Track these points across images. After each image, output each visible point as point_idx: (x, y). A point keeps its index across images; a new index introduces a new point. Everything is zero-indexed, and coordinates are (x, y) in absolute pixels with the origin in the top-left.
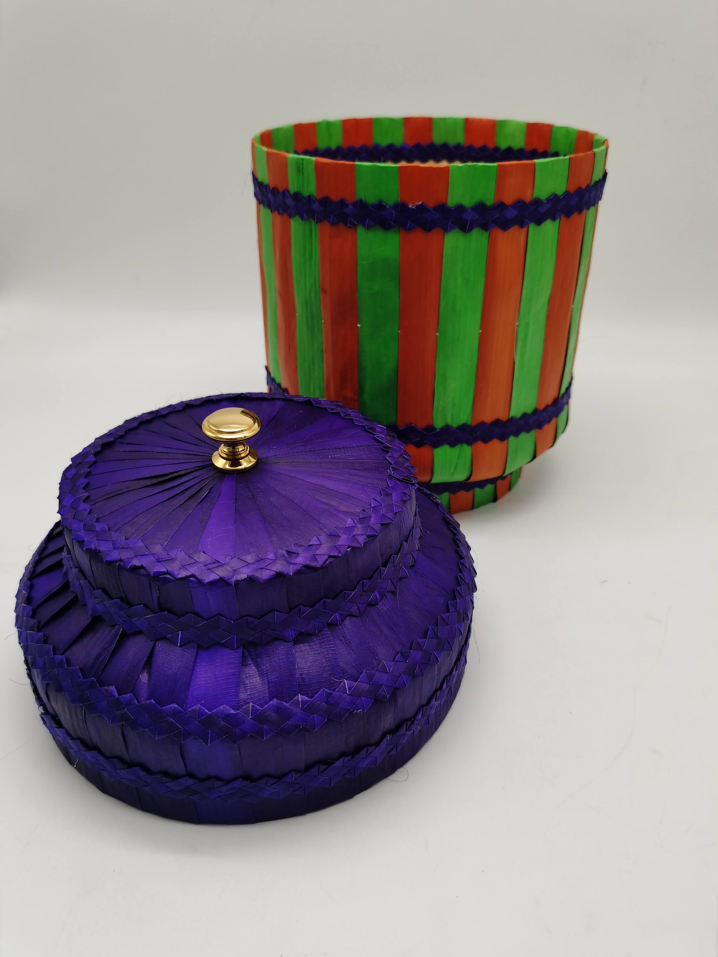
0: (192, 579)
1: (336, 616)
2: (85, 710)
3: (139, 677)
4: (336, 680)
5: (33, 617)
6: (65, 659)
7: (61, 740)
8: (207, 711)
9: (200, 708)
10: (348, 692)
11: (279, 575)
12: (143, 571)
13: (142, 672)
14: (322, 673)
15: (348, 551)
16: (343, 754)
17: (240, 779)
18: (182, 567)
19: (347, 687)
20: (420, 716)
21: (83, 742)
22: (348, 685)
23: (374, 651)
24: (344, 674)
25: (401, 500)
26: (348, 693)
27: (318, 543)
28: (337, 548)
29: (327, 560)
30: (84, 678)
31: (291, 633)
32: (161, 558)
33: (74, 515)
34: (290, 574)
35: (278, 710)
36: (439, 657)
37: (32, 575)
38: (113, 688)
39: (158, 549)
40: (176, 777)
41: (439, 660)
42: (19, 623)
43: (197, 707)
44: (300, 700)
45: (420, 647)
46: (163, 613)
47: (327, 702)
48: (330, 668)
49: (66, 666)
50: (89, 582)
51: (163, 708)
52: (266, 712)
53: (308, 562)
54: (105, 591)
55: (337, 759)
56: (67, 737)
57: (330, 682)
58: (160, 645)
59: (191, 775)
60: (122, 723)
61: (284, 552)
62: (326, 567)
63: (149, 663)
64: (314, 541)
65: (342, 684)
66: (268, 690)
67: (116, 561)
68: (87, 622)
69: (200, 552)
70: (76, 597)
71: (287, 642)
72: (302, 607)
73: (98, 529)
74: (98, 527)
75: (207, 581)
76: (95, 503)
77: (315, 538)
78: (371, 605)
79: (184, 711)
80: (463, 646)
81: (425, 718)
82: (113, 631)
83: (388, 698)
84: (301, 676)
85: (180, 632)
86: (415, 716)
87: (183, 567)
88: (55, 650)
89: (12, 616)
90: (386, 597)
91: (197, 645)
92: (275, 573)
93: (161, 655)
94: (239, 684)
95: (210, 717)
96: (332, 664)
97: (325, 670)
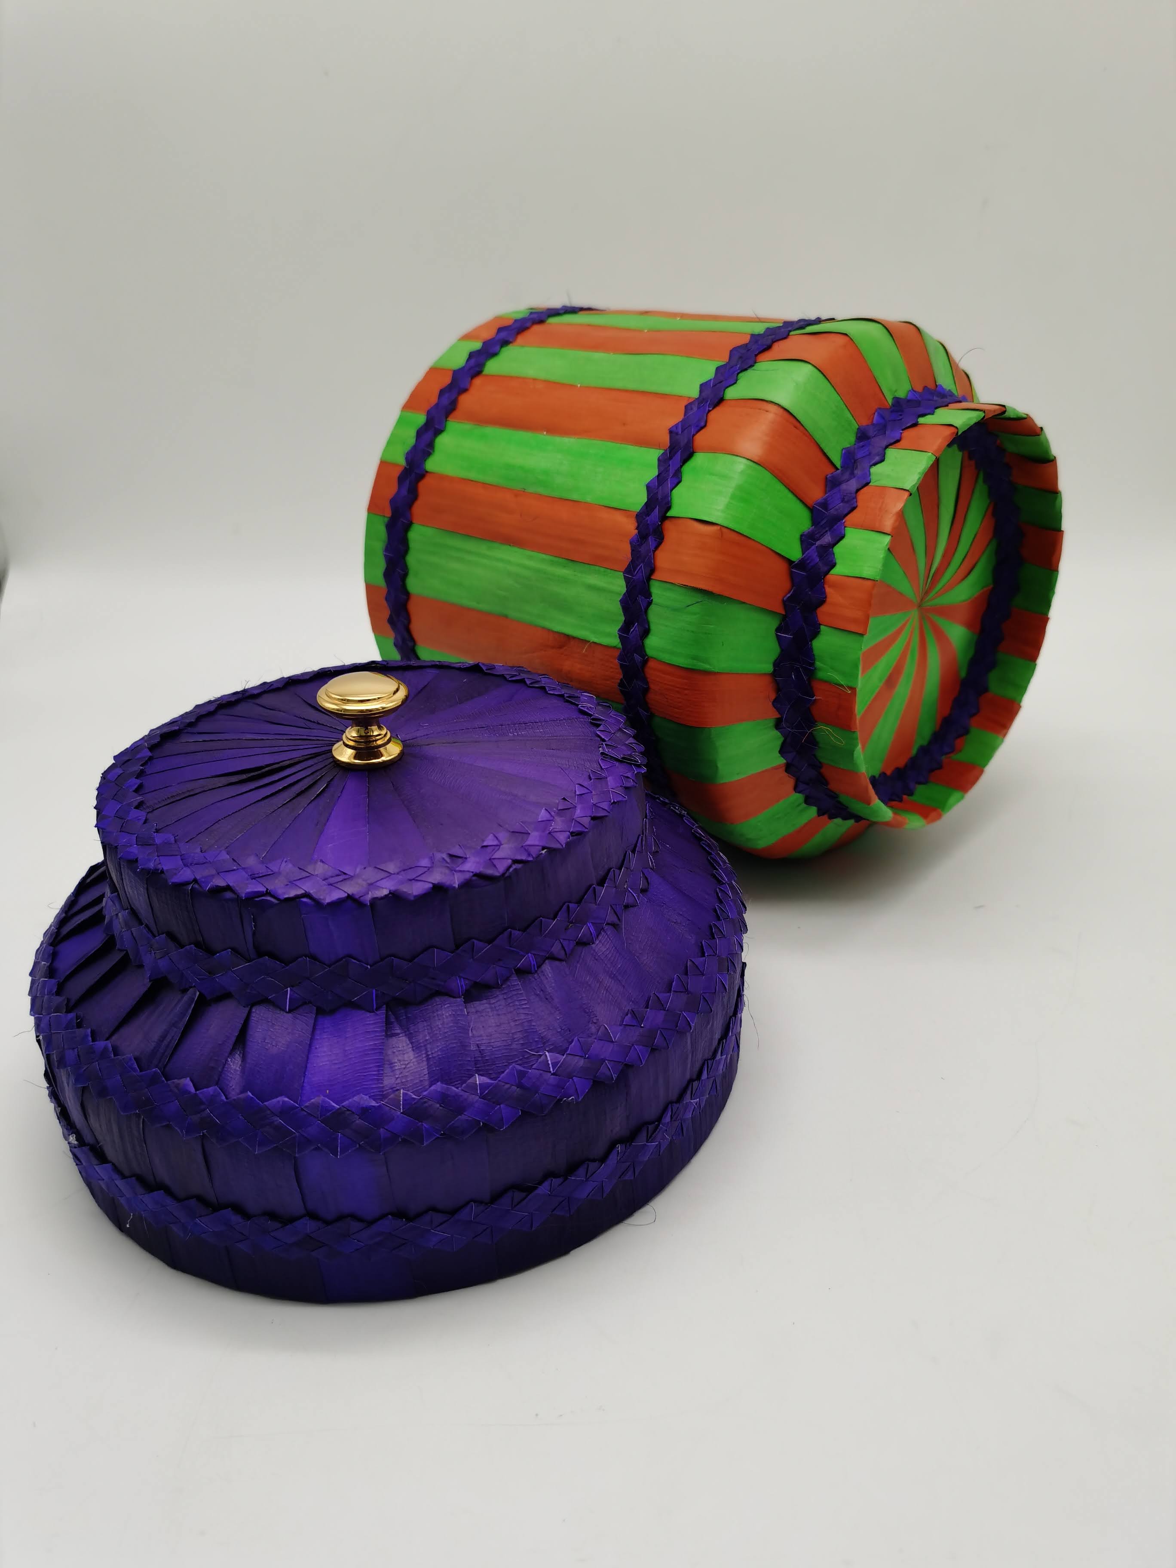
0: (305, 900)
1: (527, 959)
2: (143, 1119)
3: (227, 1060)
4: (532, 1053)
5: (58, 993)
6: (110, 1045)
7: (104, 1187)
8: (334, 1105)
9: (323, 1101)
10: (551, 1070)
11: (438, 888)
12: (229, 895)
13: (231, 1053)
14: (510, 1043)
15: (542, 854)
16: (549, 1175)
17: (390, 1216)
18: (289, 883)
19: (550, 1062)
20: (667, 1119)
21: (141, 1179)
22: (551, 1060)
23: (590, 1011)
24: (544, 1043)
25: (621, 786)
26: (552, 1072)
27: (495, 843)
28: (525, 849)
29: (510, 867)
30: (141, 1071)
31: (459, 983)
32: (256, 872)
33: (122, 826)
34: (454, 885)
35: (443, 1098)
36: (693, 1021)
37: (55, 938)
38: (187, 1081)
39: (251, 862)
40: (287, 1220)
41: (693, 1025)
42: (36, 1009)
43: (317, 1100)
44: (478, 1082)
45: (661, 1006)
46: (261, 960)
47: (520, 1086)
48: (521, 1036)
49: (113, 1055)
50: (147, 926)
51: (265, 1103)
52: (425, 1102)
53: (481, 869)
54: (171, 936)
55: (541, 1183)
56: (115, 1176)
57: (523, 1056)
58: (260, 1013)
59: (313, 1215)
60: (203, 1133)
61: (445, 856)
62: (509, 877)
63: (241, 1039)
64: (490, 841)
65: (543, 1057)
66: (428, 1070)
67: (187, 883)
68: (143, 990)
69: (316, 863)
70: (127, 955)
71: (454, 997)
72: (475, 941)
73: (158, 841)
74: (159, 839)
75: (328, 900)
76: (154, 810)
77: (491, 836)
78: (583, 943)
79: (298, 1106)
80: (731, 1017)
81: (677, 1123)
82: (186, 998)
83: (614, 1079)
84: (478, 1047)
85: (289, 989)
86: (659, 1119)
87: (292, 883)
88: (94, 1036)
89: (26, 1002)
90: (605, 932)
91: (315, 1008)
92: (431, 885)
93: (260, 1027)
94: (382, 1063)
95: (339, 1113)
96: (526, 1030)
97: (515, 1038)
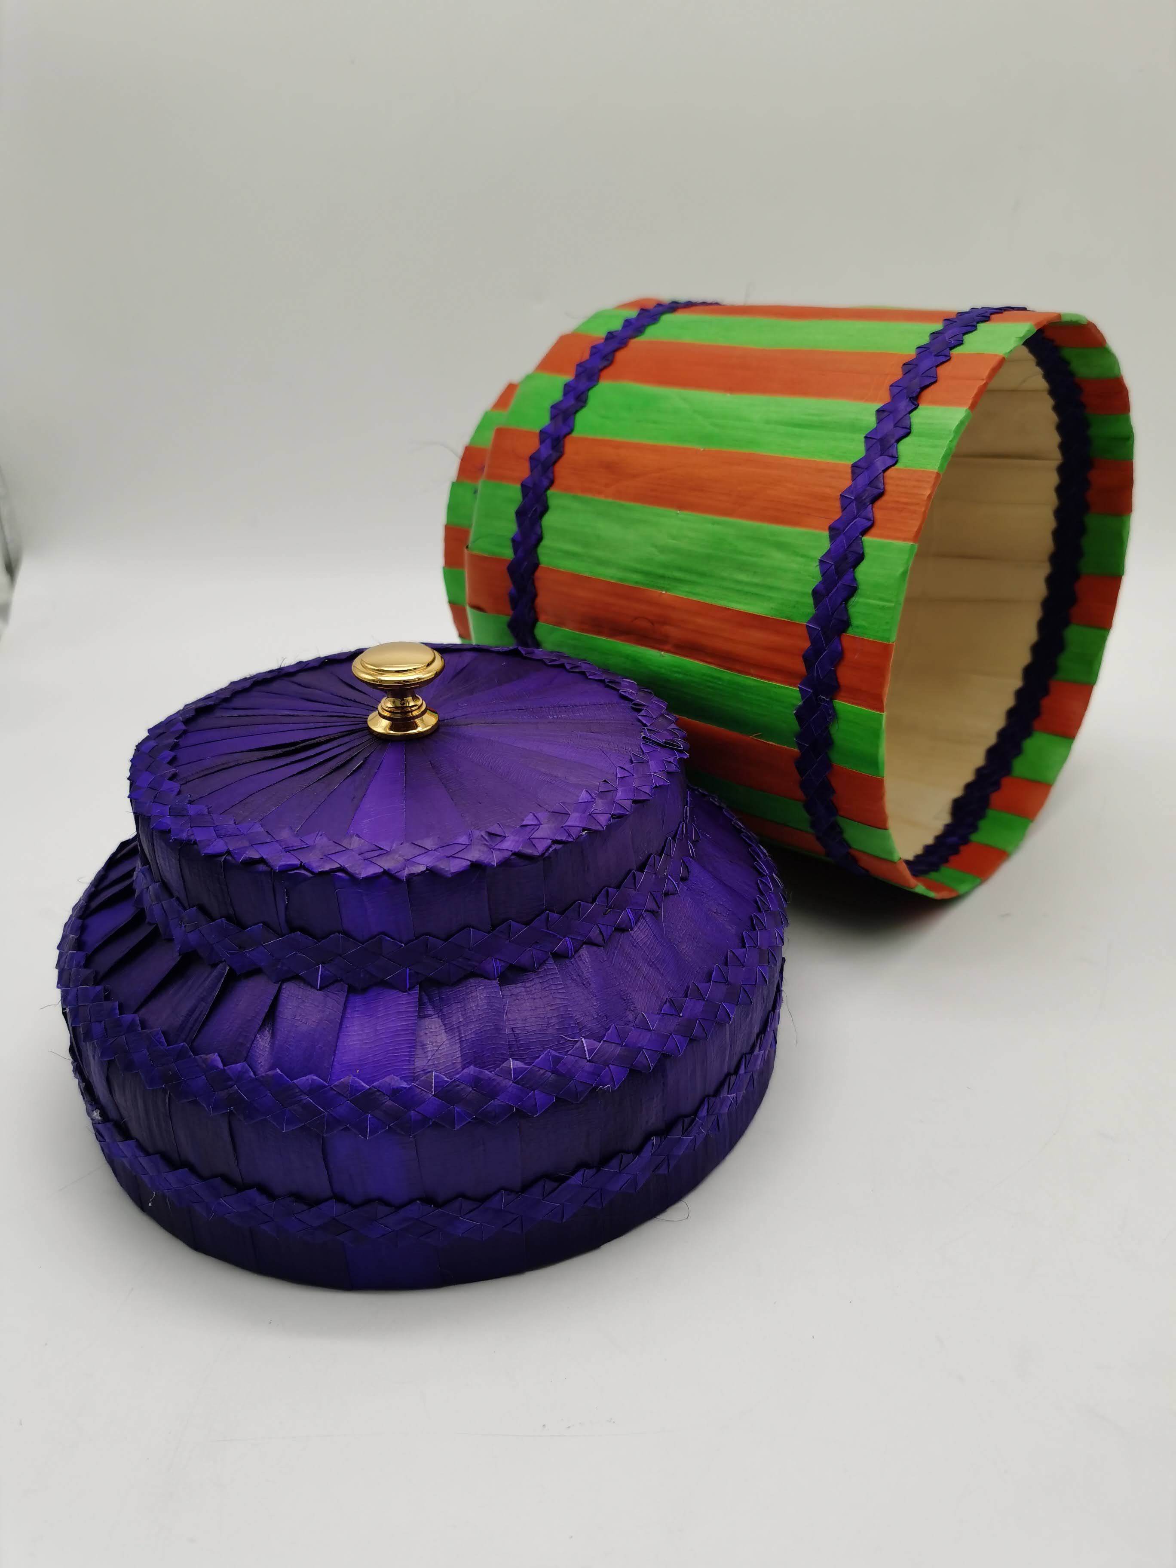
0: (339, 874)
1: (564, 943)
2: (170, 1095)
3: (256, 1036)
4: (569, 1039)
5: (87, 965)
6: (138, 1018)
7: (127, 1165)
8: (364, 1085)
9: (353, 1081)
10: (587, 1056)
11: (476, 866)
12: (262, 867)
13: (261, 1029)
14: (545, 1028)
15: (582, 835)
16: (582, 1165)
17: (418, 1201)
18: (324, 857)
19: (586, 1049)
20: (703, 1112)
21: (165, 1157)
22: (587, 1046)
23: (628, 998)
24: (580, 1030)
25: (663, 771)
26: (588, 1059)
27: (535, 822)
28: (566, 830)
29: (550, 847)
30: (168, 1045)
31: (494, 965)
32: (290, 846)
33: (155, 797)
34: (493, 863)
35: (476, 1082)
36: (732, 1013)
37: (84, 911)
38: (215, 1058)
39: (285, 835)
40: (313, 1202)
41: (732, 1016)
42: (62, 982)
43: (348, 1079)
44: (512, 1067)
45: (701, 996)
46: (293, 935)
47: (555, 1071)
48: (557, 1021)
49: (140, 1029)
50: (178, 899)
51: (294, 1081)
52: (458, 1085)
53: (520, 848)
54: (202, 909)
55: (573, 1173)
56: (138, 1153)
57: (559, 1042)
58: (291, 990)
59: (340, 1198)
60: (230, 1109)
61: (483, 834)
62: (549, 857)
63: (271, 1015)
64: (529, 820)
65: (579, 1043)
66: (461, 1053)
67: (220, 855)
68: (173, 963)
69: (352, 836)
70: (156, 929)
71: (489, 979)
72: (513, 923)
73: (191, 812)
74: (192, 810)
75: (363, 875)
76: (187, 782)
77: (531, 816)
78: (622, 929)
79: (327, 1085)
80: (769, 1012)
81: (713, 1117)
82: (215, 973)
83: (651, 1068)
84: (513, 1031)
85: (321, 966)
86: (695, 1113)
87: (327, 857)
88: (122, 1009)
89: (53, 975)
90: (644, 919)
91: (347, 986)
92: (469, 863)
93: (290, 1004)
94: (414, 1045)
95: (368, 1094)
96: (562, 1015)
97: (550, 1023)
